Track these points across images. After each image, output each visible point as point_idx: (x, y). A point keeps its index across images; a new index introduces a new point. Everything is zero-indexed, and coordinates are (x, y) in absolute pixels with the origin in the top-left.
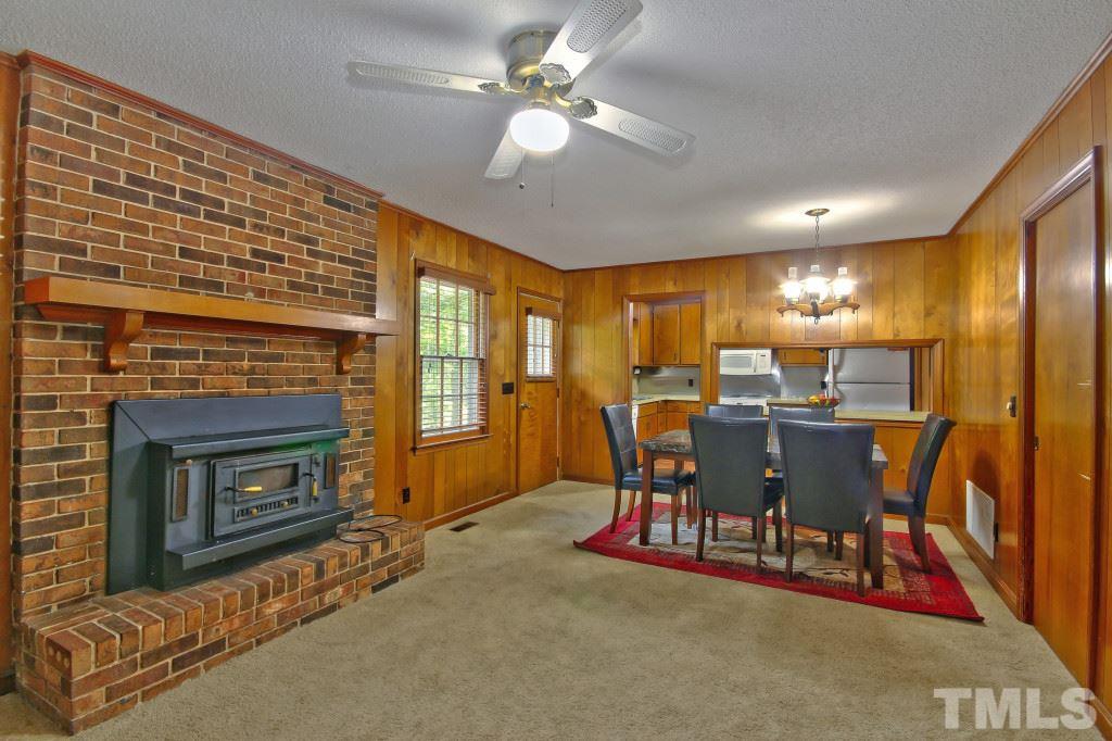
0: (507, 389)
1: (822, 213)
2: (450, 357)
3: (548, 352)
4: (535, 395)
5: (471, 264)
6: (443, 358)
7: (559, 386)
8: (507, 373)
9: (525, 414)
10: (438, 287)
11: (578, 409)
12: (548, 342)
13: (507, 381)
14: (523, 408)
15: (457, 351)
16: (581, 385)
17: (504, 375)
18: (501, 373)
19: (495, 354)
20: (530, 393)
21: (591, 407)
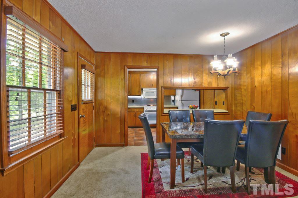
0: (74, 108)
1: (226, 35)
2: (34, 88)
3: (90, 89)
4: (85, 110)
5: (52, 26)
6: (29, 88)
7: (94, 104)
8: (73, 98)
9: (82, 120)
10: (23, 35)
11: (103, 115)
12: (90, 84)
13: (73, 104)
14: (81, 117)
15: (40, 84)
16: (105, 104)
17: (72, 101)
18: (70, 99)
19: (67, 88)
20: (83, 109)
21: (110, 113)
